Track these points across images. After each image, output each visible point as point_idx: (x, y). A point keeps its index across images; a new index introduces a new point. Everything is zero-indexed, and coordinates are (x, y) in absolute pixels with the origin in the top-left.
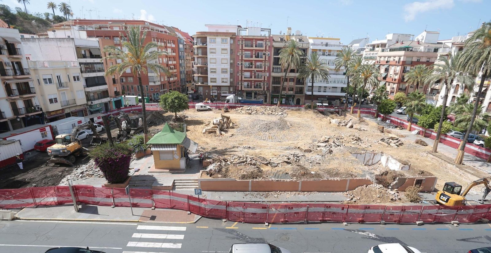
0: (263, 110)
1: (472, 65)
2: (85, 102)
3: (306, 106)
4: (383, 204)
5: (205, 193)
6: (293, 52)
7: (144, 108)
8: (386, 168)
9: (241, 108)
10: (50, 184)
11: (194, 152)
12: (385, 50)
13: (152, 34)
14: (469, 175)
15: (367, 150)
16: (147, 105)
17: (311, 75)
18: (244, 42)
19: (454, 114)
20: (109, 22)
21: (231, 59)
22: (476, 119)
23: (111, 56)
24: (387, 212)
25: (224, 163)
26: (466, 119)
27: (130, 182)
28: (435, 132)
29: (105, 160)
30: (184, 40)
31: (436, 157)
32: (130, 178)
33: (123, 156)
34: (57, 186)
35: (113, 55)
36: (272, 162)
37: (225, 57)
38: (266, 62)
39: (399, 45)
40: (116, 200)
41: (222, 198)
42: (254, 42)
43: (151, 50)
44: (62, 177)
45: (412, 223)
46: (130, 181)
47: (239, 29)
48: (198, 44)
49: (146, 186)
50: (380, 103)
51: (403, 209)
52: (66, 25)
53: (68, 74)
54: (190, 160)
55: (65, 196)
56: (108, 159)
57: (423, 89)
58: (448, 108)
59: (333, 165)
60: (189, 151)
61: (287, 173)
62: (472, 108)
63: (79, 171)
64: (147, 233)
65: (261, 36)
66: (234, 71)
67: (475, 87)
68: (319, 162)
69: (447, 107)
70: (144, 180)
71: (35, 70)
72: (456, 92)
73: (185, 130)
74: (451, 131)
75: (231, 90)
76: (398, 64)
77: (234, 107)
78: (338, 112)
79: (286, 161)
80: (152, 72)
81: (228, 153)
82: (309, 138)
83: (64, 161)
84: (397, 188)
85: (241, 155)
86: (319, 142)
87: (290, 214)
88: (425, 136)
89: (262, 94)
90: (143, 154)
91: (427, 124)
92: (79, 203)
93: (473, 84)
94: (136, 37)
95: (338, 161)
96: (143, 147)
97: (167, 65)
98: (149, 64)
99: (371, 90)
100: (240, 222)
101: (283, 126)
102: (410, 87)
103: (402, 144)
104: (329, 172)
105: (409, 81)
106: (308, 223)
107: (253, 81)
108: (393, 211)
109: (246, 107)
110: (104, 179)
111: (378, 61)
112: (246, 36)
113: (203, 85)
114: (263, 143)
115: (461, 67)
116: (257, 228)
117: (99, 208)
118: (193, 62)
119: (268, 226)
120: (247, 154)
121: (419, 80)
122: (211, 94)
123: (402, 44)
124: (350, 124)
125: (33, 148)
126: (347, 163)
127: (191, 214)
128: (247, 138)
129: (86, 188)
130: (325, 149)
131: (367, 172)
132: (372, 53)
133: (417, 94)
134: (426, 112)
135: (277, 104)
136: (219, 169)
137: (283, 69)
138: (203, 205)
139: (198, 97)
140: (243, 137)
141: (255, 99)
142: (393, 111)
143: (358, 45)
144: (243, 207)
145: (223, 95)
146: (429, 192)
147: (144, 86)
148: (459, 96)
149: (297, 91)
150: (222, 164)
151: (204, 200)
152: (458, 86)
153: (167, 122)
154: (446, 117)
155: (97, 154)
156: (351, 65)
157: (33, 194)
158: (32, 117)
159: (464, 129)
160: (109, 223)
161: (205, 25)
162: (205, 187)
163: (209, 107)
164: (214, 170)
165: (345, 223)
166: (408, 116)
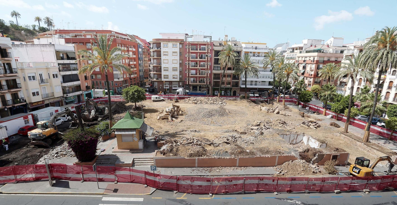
0: (207, 100)
1: (371, 63)
2: (61, 94)
3: (241, 97)
4: (306, 176)
5: (159, 169)
6: (229, 54)
7: (110, 99)
8: (308, 146)
9: (189, 99)
10: (30, 162)
11: (150, 135)
12: (302, 52)
13: (117, 41)
14: (375, 151)
15: (291, 132)
16: (112, 97)
17: (244, 72)
18: (190, 47)
19: (359, 102)
20: (83, 32)
21: (180, 60)
22: (377, 105)
23: (84, 58)
24: (310, 183)
25: (175, 144)
26: (369, 105)
27: (97, 161)
28: (346, 117)
29: (76, 142)
30: (143, 45)
31: (348, 136)
32: (97, 157)
33: (91, 139)
34: (36, 164)
35: (86, 57)
36: (214, 142)
37: (176, 58)
38: (208, 62)
39: (313, 48)
40: (85, 176)
41: (173, 173)
42: (199, 47)
43: (116, 53)
44: (41, 156)
45: (331, 192)
46: (97, 159)
47: (186, 37)
48: (153, 48)
49: (110, 163)
50: (300, 94)
51: (323, 180)
52: (49, 34)
53: (49, 72)
54: (147, 141)
55: (42, 173)
56: (79, 141)
57: (334, 82)
58: (355, 97)
59: (264, 144)
60: (146, 134)
61: (226, 152)
62: (373, 97)
63: (55, 151)
64: (111, 204)
65: (204, 42)
66: (182, 69)
67: (374, 80)
68: (253, 142)
70: (109, 159)
71: (22, 69)
72: (359, 84)
73: (143, 117)
74: (358, 116)
75: (181, 84)
76: (313, 63)
77: (183, 98)
78: (267, 102)
79: (226, 141)
80: (116, 71)
81: (178, 136)
82: (244, 123)
83: (43, 143)
84: (317, 163)
85: (189, 138)
86: (252, 125)
87: (230, 186)
88: (338, 120)
89: (205, 88)
90: (108, 137)
91: (338, 110)
92: (53, 179)
93: (373, 78)
94: (104, 43)
95: (268, 141)
96: (108, 131)
97: (129, 65)
98: (114, 65)
99: (293, 83)
100: (188, 193)
101: (222, 113)
102: (323, 81)
103: (320, 126)
104: (261, 150)
105: (322, 76)
106: (245, 193)
107: (198, 77)
108: (315, 182)
109: (192, 98)
110: (76, 158)
111: (297, 61)
112: (192, 42)
113: (158, 80)
114: (207, 127)
115: (362, 64)
116: (203, 198)
117: (71, 183)
118: (150, 62)
119: (212, 196)
120: (193, 136)
121: (330, 75)
122: (164, 88)
123: (315, 47)
124: (277, 111)
125: (17, 132)
126: (275, 142)
127: (147, 187)
128: (193, 123)
129: (60, 165)
130: (257, 131)
131: (292, 149)
132: (292, 54)
133: (329, 86)
134: (337, 100)
135: (218, 95)
136: (170, 149)
137: (222, 68)
138: (157, 179)
139: (154, 90)
140: (191, 122)
141: (200, 91)
142: (311, 100)
143: (281, 48)
144: (191, 180)
145: (173, 88)
146: (344, 165)
147: (110, 82)
148: (363, 88)
149: (233, 84)
150: (173, 145)
151: (158, 175)
152: (361, 79)
153: (128, 110)
154: (353, 104)
155: (70, 138)
156: (276, 64)
157: (15, 172)
158: (18, 107)
159: (368, 114)
160: (78, 196)
161: (160, 33)
162: (160, 164)
163: (163, 98)
164: (166, 150)
165: (276, 193)
166: (323, 103)
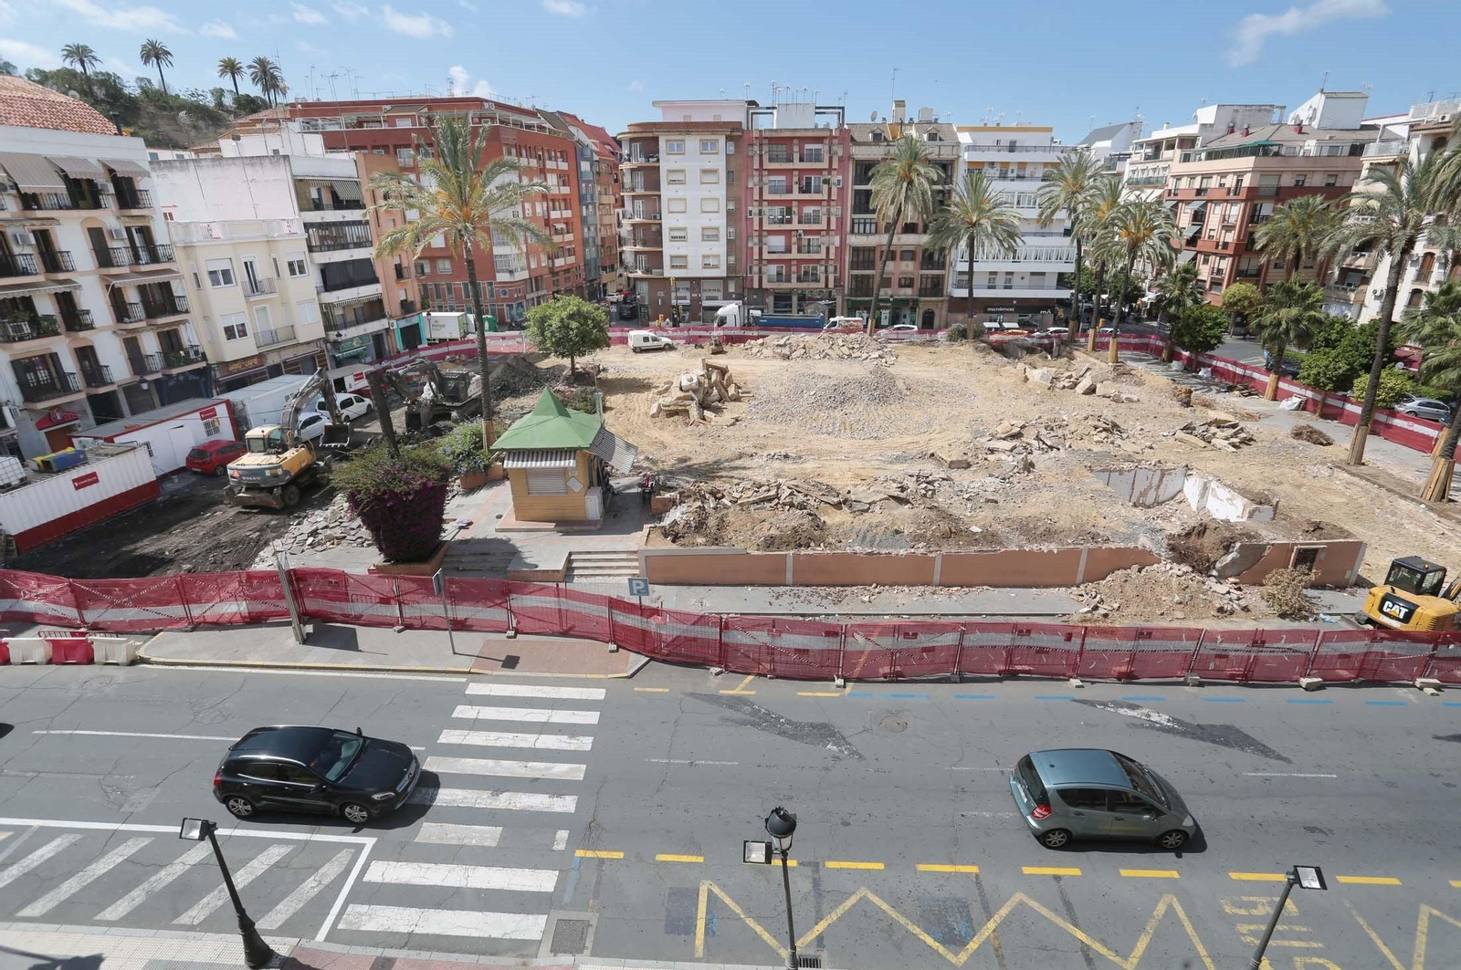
0: (825, 346)
2: (319, 332)
3: (953, 332)
4: (1191, 624)
5: (657, 590)
6: (910, 171)
7: (483, 345)
8: (1201, 513)
9: (761, 341)
10: (228, 563)
11: (627, 473)
12: (1192, 158)
13: (502, 136)
15: (1139, 461)
16: (492, 338)
17: (965, 238)
18: (765, 148)
19: (1417, 345)
20: (384, 107)
21: (728, 199)
23: (392, 201)
24: (1207, 649)
25: (712, 503)
26: (1458, 359)
27: (447, 559)
28: (1358, 404)
29: (375, 496)
30: (594, 148)
31: (1361, 478)
32: (445, 547)
33: (424, 484)
34: (247, 570)
35: (396, 197)
36: (853, 497)
37: (713, 194)
38: (832, 203)
39: (1236, 140)
40: (407, 611)
41: (707, 603)
42: (796, 148)
43: (499, 180)
44: (261, 544)
45: (1287, 683)
46: (445, 556)
47: (751, 112)
48: (633, 159)
49: (491, 569)
50: (1179, 318)
51: (1258, 639)
52: (269, 121)
53: (274, 256)
54: (614, 493)
55: (269, 598)
56: (385, 493)
57: (1315, 270)
58: (1399, 329)
59: (1036, 506)
60: (613, 468)
61: (897, 532)
63: (306, 527)
64: (495, 706)
65: (816, 129)
66: (738, 234)
68: (995, 498)
69: (1395, 323)
70: (485, 554)
71: (188, 247)
72: (1423, 276)
73: (599, 407)
74: (1410, 400)
75: (732, 288)
76: (1235, 198)
77: (741, 339)
78: (1048, 349)
79: (895, 494)
80: (504, 244)
81: (724, 474)
82: (963, 427)
84: (1237, 575)
85: (764, 480)
86: (993, 437)
87: (910, 653)
88: (1324, 416)
89: (821, 299)
90: (481, 478)
91: (1328, 379)
92: (306, 618)
94: (459, 146)
95: (1052, 494)
96: (481, 459)
97: (548, 222)
98: (495, 222)
99: (1150, 277)
100: (760, 675)
101: (884, 391)
102: (1272, 266)
103: (1251, 440)
104: (1026, 528)
105: (1270, 248)
106: (963, 680)
107: (795, 262)
108: (1225, 645)
109: (774, 338)
110: (375, 549)
111: (1170, 191)
112: (772, 130)
113: (649, 276)
114: (827, 443)
116: (810, 694)
117: (363, 634)
118: (620, 211)
119: (845, 687)
120: (778, 476)
121: (1304, 245)
122: (674, 302)
123: (1247, 134)
124: (1085, 383)
125: (183, 463)
126: (1079, 500)
127: (617, 651)
128: (777, 427)
129: (324, 575)
130: (1011, 458)
131: (1142, 525)
132: (1151, 166)
133: (1297, 287)
134: (1327, 340)
135: (865, 327)
136: (697, 519)
137: (883, 224)
138: (652, 625)
139: (636, 311)
140: (768, 426)
141: (801, 313)
142: (1220, 342)
143: (1107, 144)
144: (769, 631)
145: (706, 303)
146: (1340, 587)
147: (483, 284)
148: (1435, 290)
149: (923, 286)
150: (706, 506)
151: (655, 612)
152: (1429, 257)
153: (547, 384)
154: (1390, 356)
155: (353, 481)
156: (1087, 205)
157: (183, 594)
158: (181, 378)
159: (1451, 393)
160: (386, 676)
161: (653, 103)
162: (659, 572)
163: (669, 341)
164: (683, 523)
165: (1075, 682)
166: (1266, 353)
